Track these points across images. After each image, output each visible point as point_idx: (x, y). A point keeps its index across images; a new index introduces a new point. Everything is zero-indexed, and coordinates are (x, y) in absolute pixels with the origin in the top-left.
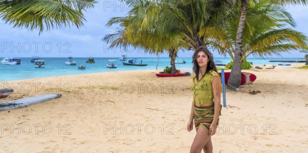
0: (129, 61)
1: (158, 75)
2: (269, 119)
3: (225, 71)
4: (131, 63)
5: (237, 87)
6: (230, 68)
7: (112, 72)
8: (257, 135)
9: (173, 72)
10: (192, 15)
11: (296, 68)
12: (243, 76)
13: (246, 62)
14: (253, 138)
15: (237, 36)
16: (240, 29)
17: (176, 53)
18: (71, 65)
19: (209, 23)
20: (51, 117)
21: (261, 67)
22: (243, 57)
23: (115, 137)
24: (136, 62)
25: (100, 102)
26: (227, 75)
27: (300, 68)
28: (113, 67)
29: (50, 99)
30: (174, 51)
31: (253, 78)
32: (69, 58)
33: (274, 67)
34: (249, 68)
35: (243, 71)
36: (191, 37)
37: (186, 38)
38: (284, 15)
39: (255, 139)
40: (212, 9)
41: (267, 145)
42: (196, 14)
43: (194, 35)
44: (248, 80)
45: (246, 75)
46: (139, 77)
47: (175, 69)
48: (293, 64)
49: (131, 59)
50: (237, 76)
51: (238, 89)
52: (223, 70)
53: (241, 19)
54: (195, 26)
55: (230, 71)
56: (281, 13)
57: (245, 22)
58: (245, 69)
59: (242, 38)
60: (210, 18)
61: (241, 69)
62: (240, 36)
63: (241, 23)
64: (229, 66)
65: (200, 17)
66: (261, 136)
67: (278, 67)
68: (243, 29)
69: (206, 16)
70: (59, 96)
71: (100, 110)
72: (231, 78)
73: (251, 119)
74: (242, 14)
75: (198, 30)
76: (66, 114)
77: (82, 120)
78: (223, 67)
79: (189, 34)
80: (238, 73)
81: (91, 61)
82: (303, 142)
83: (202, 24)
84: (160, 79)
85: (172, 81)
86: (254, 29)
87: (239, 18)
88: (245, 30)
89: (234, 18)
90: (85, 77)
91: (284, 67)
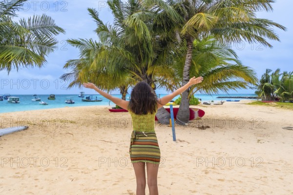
0: (87, 98)
1: (111, 111)
2: (220, 153)
3: (174, 107)
4: (88, 100)
5: (186, 123)
6: (178, 104)
7: (70, 108)
8: (209, 170)
10: (140, 55)
11: (245, 104)
12: (191, 111)
13: (194, 98)
14: (204, 172)
15: (184, 73)
16: (186, 67)
17: (126, 91)
18: (36, 101)
19: (155, 62)
20: (20, 147)
21: (209, 103)
22: (191, 93)
23: (74, 166)
24: (92, 98)
25: (61, 134)
26: (176, 110)
27: (249, 104)
28: (72, 103)
29: (19, 131)
30: (124, 88)
31: (201, 113)
32: (35, 95)
33: (222, 103)
34: (197, 103)
35: (191, 107)
36: (140, 75)
37: (135, 76)
38: (229, 52)
39: (206, 173)
40: (159, 49)
41: (219, 180)
42: (144, 53)
43: (143, 73)
44: (196, 115)
45: (194, 110)
46: (94, 112)
48: (242, 100)
49: (88, 96)
50: (185, 112)
51: (187, 124)
52: (171, 106)
53: (187, 57)
54: (143, 65)
55: (178, 106)
56: (226, 50)
57: (191, 60)
58: (193, 105)
59: (188, 75)
60: (157, 57)
61: (189, 105)
62: (187, 73)
63: (187, 61)
64: (177, 102)
65: (148, 56)
66: (213, 170)
67: (226, 103)
68: (190, 67)
69: (153, 55)
70: (26, 128)
71: (61, 141)
72: (179, 113)
73: (201, 153)
74: (188, 52)
75: (146, 69)
76: (32, 144)
77: (46, 150)
78: (172, 103)
79: (138, 73)
80: (186, 108)
81: (52, 97)
82: (257, 178)
83: (150, 63)
84: (112, 113)
85: (124, 116)
86: (200, 66)
87: (185, 56)
88: (192, 67)
89: (180, 56)
90: (48, 111)
91: (233, 103)
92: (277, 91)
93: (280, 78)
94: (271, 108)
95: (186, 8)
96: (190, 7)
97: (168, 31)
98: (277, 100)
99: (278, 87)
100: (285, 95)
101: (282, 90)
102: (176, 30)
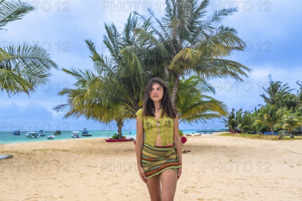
1: (108, 141)
9: (119, 138)
10: (133, 88)
16: (173, 99)
17: (122, 123)
21: (190, 134)
25: (46, 161)
27: (220, 135)
30: (120, 121)
33: (200, 135)
36: (132, 107)
37: (128, 107)
38: (209, 89)
39: (186, 193)
42: (136, 86)
43: (135, 105)
47: (121, 136)
48: (214, 133)
53: (174, 91)
54: (136, 97)
57: (177, 93)
63: (174, 94)
65: (140, 89)
66: (192, 189)
67: (203, 135)
68: (176, 99)
70: (11, 157)
74: (175, 86)
75: (138, 101)
79: (130, 104)
81: (59, 133)
83: (141, 95)
85: (118, 145)
86: (184, 99)
87: (172, 90)
91: (208, 135)
92: (240, 125)
93: (242, 115)
94: (235, 137)
95: (174, 46)
96: (178, 45)
97: (158, 66)
98: (239, 132)
99: (240, 122)
100: (246, 128)
101: (243, 125)
102: (165, 64)
